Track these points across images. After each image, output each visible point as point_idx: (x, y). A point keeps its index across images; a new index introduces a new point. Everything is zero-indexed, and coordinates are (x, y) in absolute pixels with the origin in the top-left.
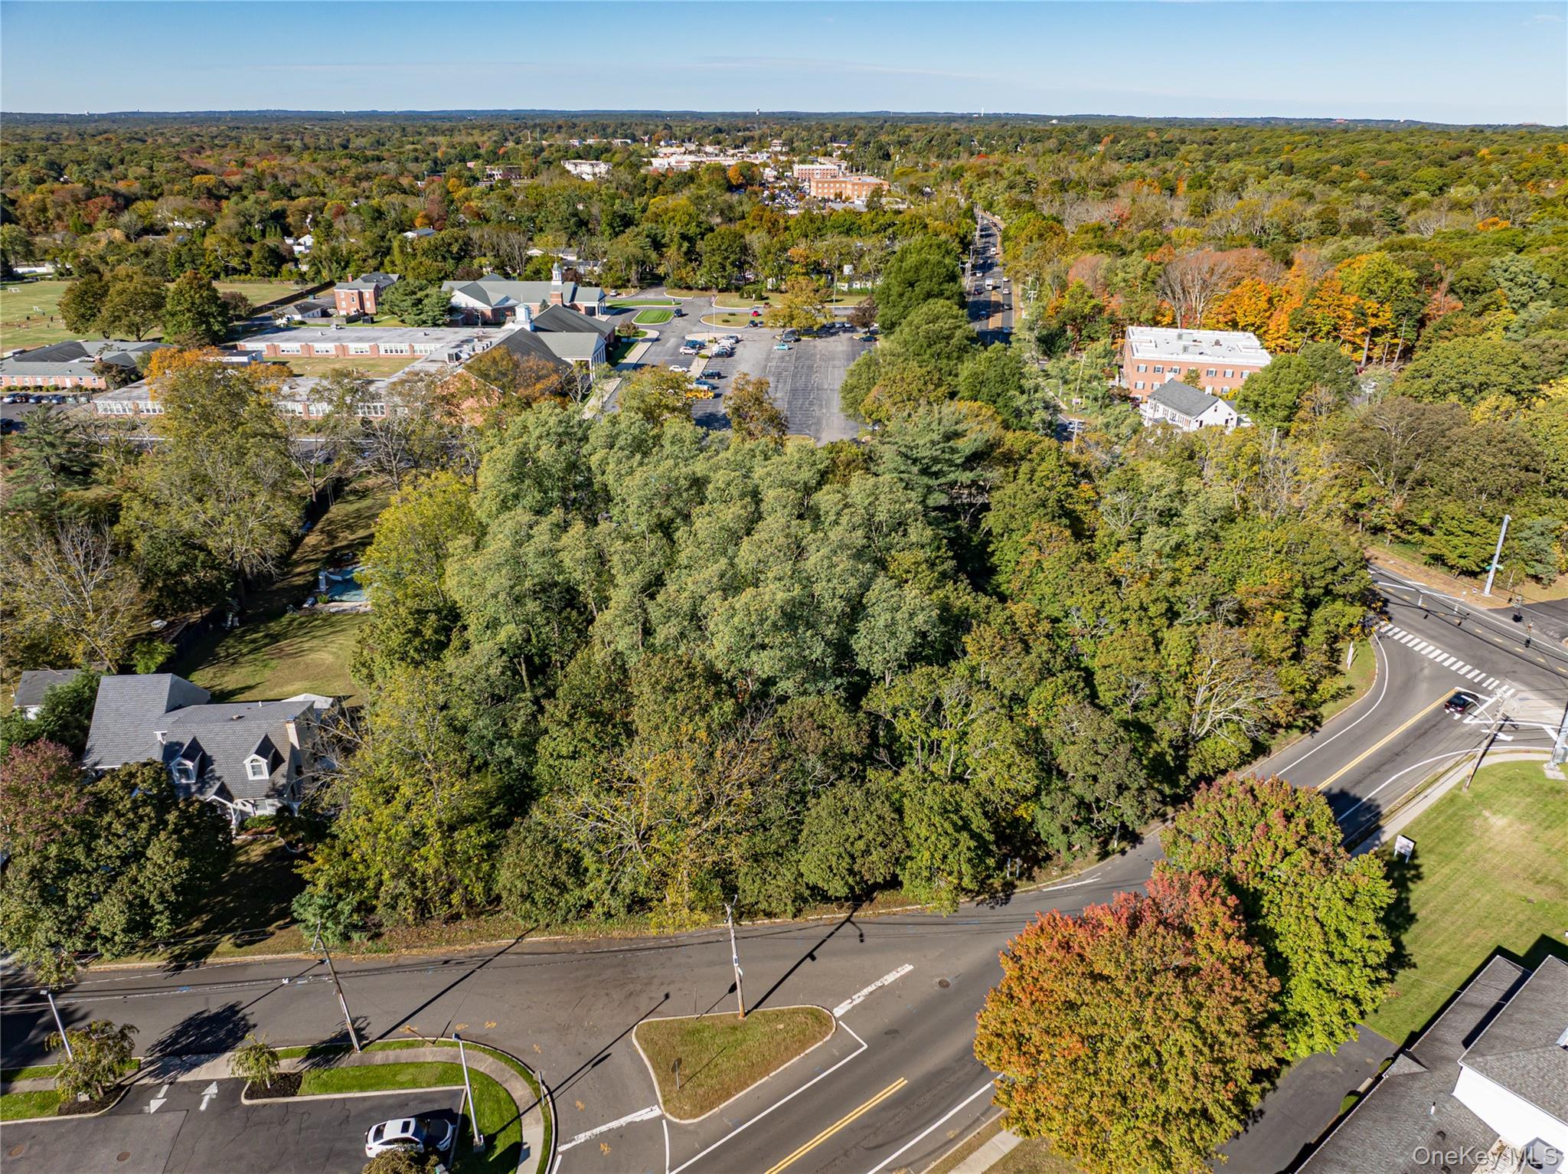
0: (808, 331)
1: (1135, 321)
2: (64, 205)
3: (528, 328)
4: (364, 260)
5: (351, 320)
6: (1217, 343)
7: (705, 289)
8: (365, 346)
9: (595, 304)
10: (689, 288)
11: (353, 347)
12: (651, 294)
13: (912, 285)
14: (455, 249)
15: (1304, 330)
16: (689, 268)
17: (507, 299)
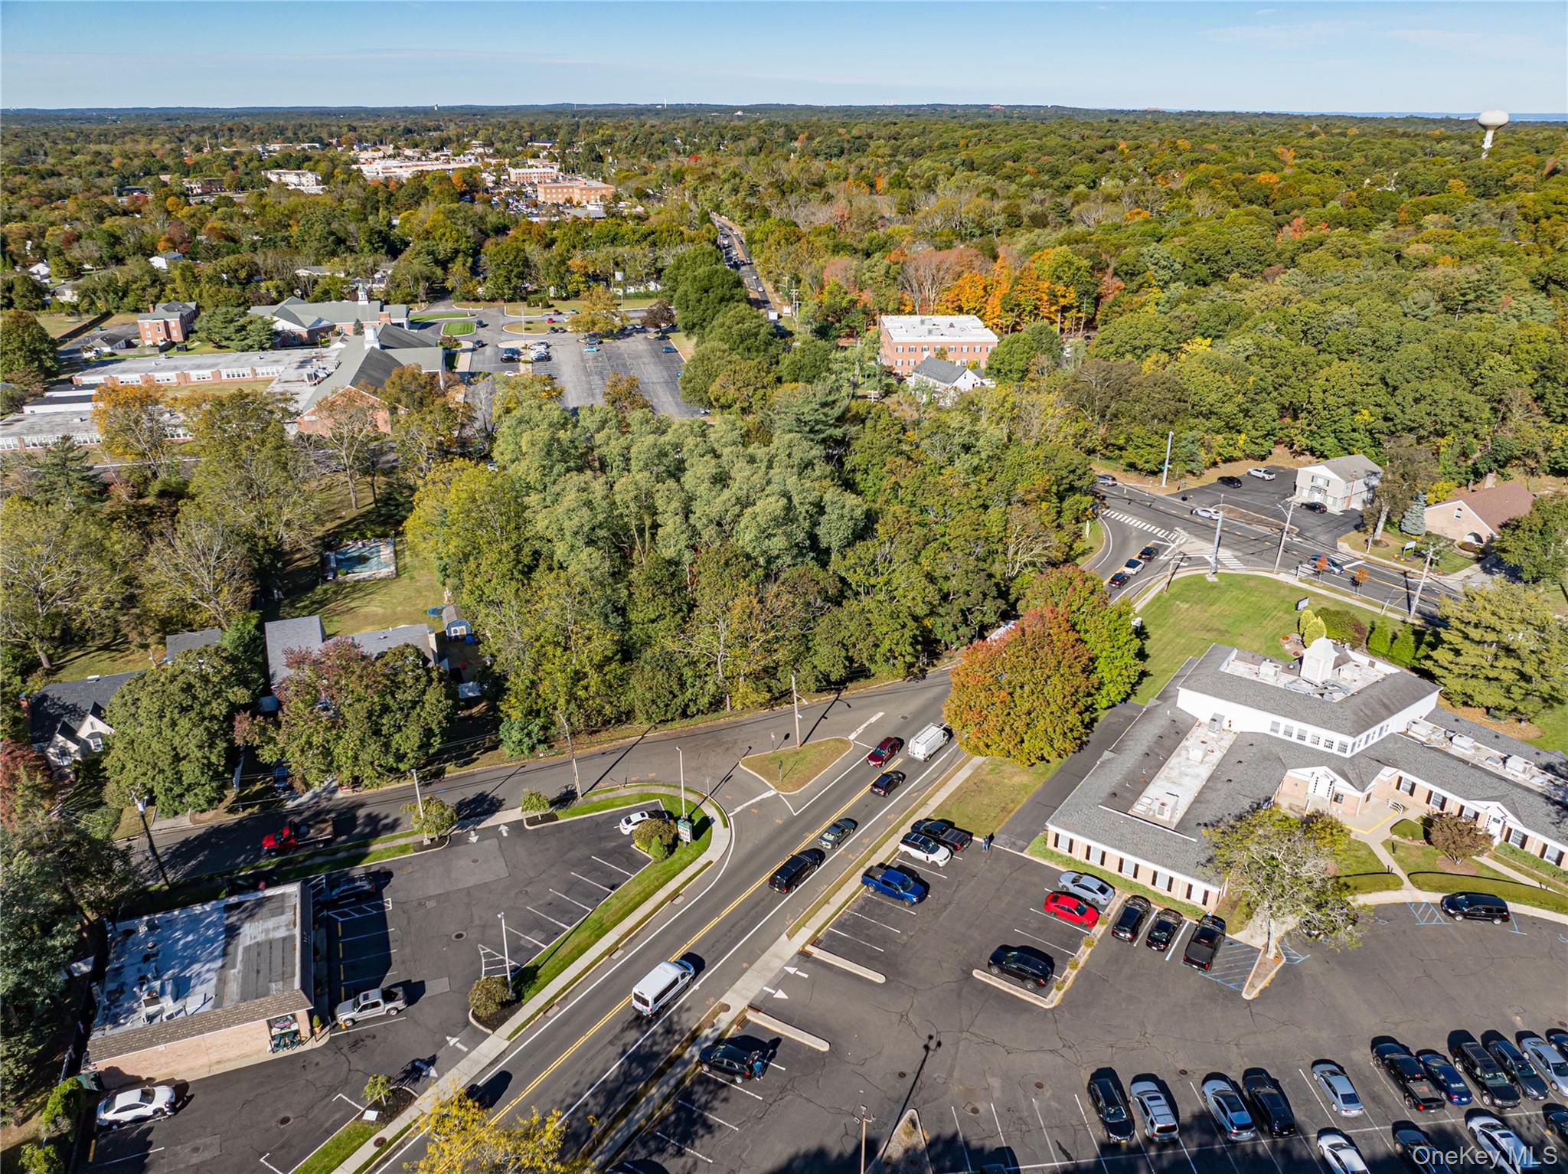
1: (884, 311)
3: (377, 346)
5: (164, 349)
6: (952, 325)
7: (493, 300)
10: (477, 300)
13: (706, 291)
15: (1012, 310)
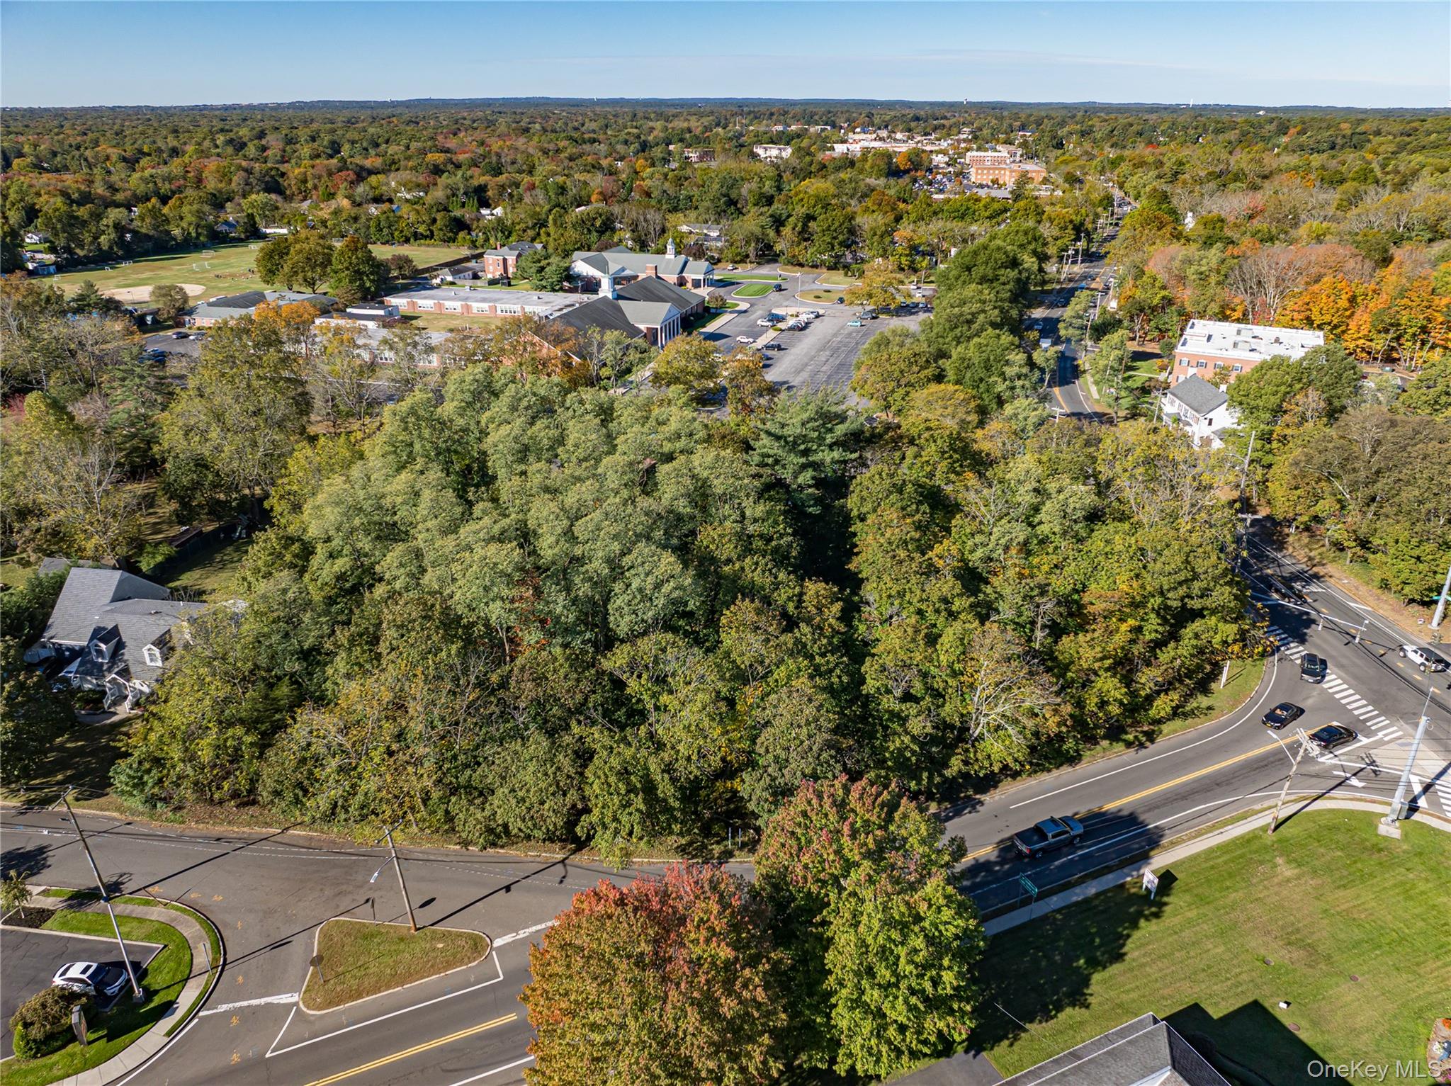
0: (886, 310)
1: (1202, 316)
2: (320, 178)
3: (610, 296)
4: (524, 231)
5: (493, 282)
6: (1277, 341)
7: (814, 266)
8: (485, 306)
9: (701, 277)
10: (801, 265)
11: (475, 306)
12: (766, 270)
13: (969, 269)
14: (598, 223)
15: (1387, 331)
16: (802, 247)
17: (623, 269)
